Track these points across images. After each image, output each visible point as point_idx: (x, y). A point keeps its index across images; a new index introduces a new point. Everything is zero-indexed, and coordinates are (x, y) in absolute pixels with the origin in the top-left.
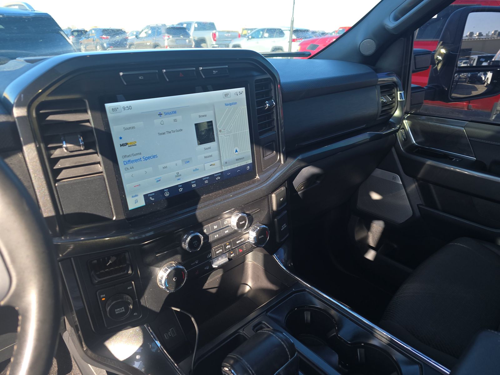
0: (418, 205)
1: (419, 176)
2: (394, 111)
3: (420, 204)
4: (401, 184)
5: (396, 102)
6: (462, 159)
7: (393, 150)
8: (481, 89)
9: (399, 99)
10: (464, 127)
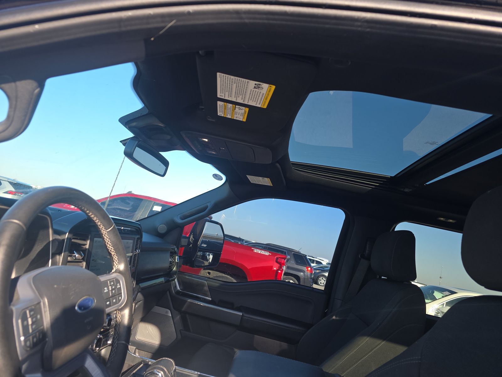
0: (180, 330)
1: (183, 309)
2: (173, 267)
3: (181, 330)
4: (171, 316)
5: (175, 262)
6: (205, 299)
7: (168, 293)
8: (206, 263)
9: (176, 261)
10: (206, 281)
